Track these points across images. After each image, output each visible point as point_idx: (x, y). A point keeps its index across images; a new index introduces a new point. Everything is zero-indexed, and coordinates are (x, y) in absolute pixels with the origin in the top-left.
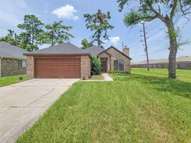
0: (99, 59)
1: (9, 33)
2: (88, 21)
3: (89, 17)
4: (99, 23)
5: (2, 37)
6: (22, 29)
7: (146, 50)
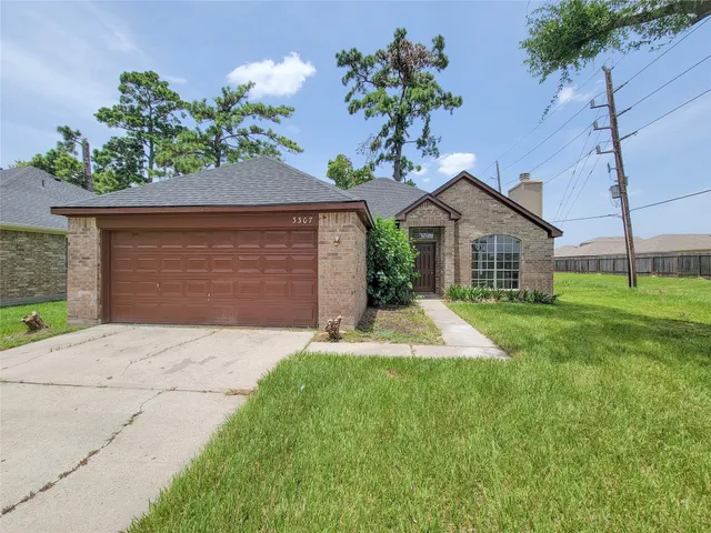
0: (404, 234)
1: (63, 141)
2: (353, 83)
3: (359, 66)
4: (400, 87)
5: (39, 155)
6: (110, 126)
7: (620, 190)
